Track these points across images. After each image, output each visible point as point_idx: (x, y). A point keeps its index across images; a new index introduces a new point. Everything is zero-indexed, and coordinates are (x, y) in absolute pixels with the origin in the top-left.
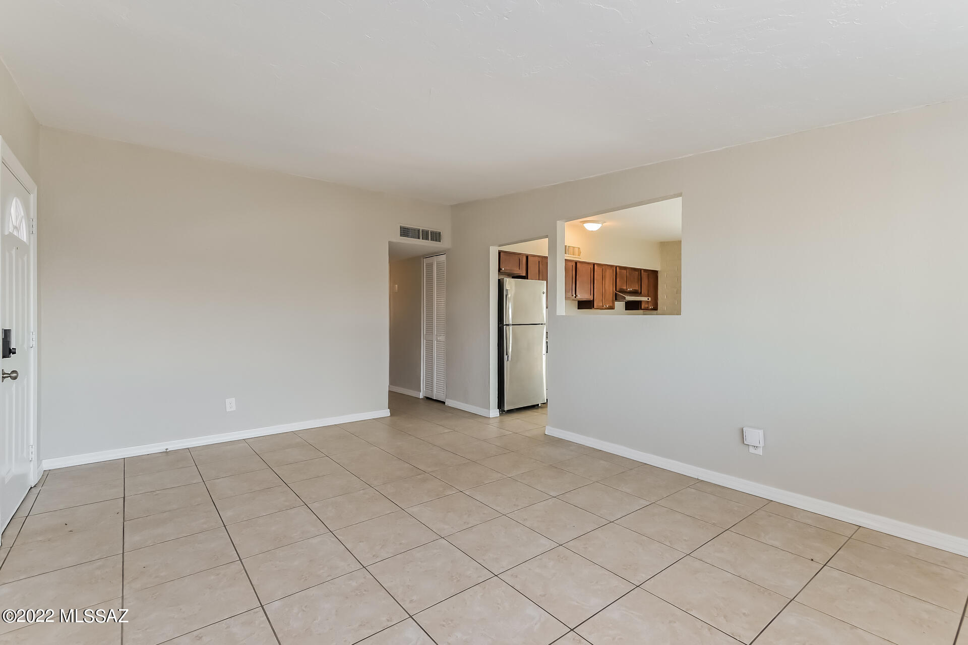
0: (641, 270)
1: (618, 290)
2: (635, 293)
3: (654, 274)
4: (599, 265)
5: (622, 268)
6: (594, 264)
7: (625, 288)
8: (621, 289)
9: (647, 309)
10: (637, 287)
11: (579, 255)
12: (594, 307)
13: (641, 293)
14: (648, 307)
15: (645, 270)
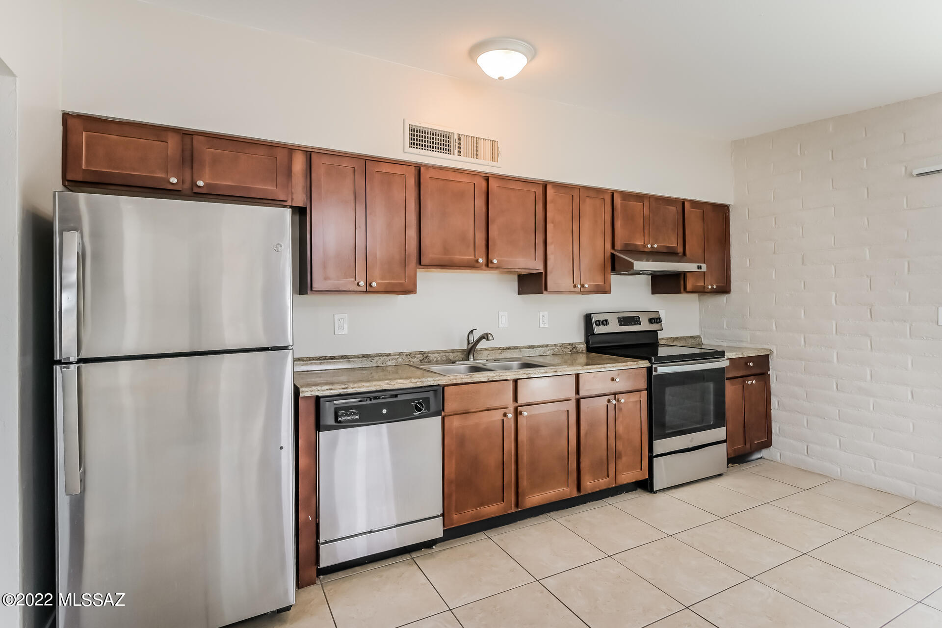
0: (683, 202)
1: (618, 246)
2: (669, 254)
3: (721, 213)
4: (560, 187)
5: (628, 196)
6: (545, 185)
7: (639, 242)
8: (626, 245)
9: (701, 291)
10: (673, 242)
11: (494, 158)
12: (546, 289)
13: (684, 254)
14: (704, 287)
15: (695, 204)
